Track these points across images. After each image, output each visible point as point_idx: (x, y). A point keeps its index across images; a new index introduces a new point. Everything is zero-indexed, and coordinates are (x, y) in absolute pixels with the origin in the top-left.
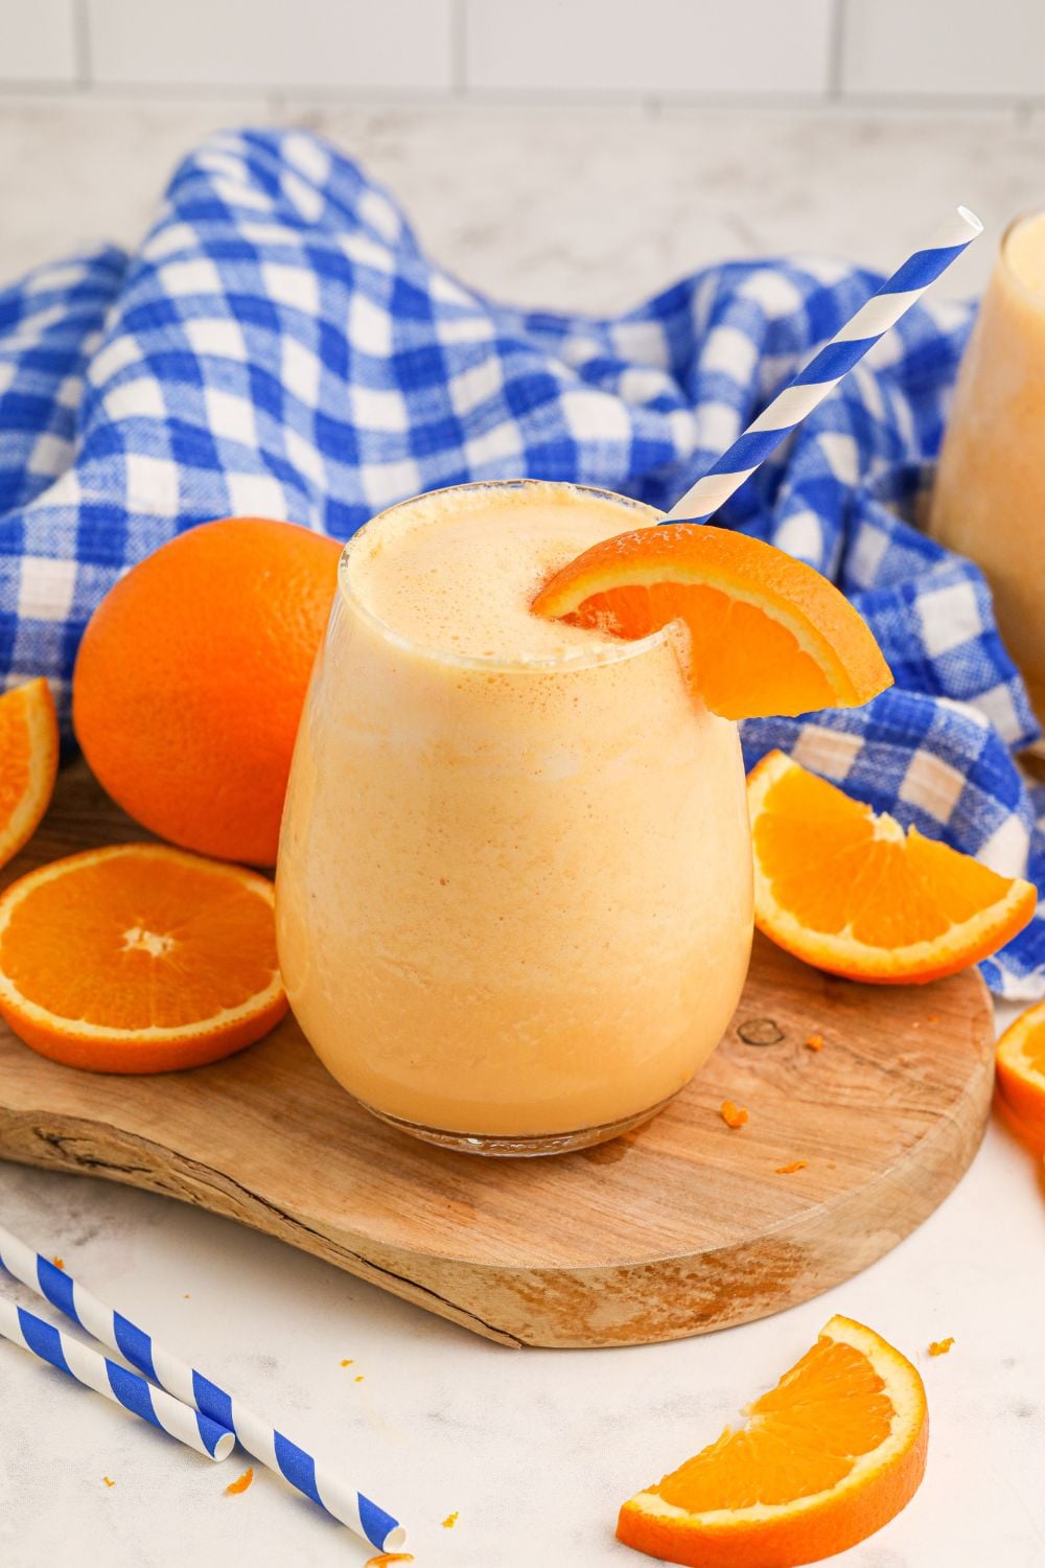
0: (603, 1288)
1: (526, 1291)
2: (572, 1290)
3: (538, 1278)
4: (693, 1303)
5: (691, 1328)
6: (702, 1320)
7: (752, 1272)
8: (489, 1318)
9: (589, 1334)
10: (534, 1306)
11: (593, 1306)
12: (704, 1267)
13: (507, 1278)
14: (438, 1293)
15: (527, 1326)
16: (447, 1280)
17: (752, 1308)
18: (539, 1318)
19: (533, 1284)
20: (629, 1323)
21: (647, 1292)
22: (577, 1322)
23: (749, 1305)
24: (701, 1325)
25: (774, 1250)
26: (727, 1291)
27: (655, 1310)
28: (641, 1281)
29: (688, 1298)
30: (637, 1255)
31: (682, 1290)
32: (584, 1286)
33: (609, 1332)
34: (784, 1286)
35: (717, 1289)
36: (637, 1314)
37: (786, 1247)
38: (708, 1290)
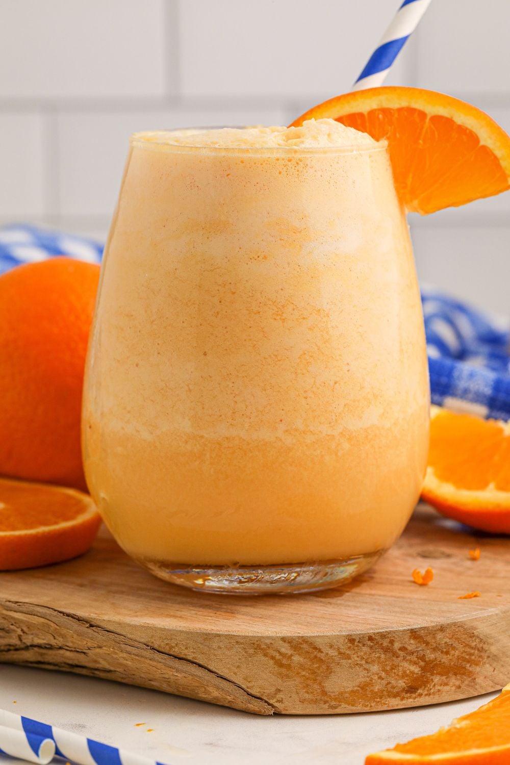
0: (336, 654)
1: (278, 657)
2: (312, 656)
3: (286, 645)
4: (405, 675)
5: (402, 699)
6: (411, 692)
7: (447, 653)
8: (249, 685)
9: (326, 698)
10: (284, 670)
11: (329, 671)
12: (412, 641)
13: (263, 646)
14: (209, 667)
15: (279, 691)
16: (216, 653)
17: (447, 688)
18: (288, 683)
19: (283, 650)
20: (356, 688)
21: (370, 660)
22: (316, 686)
23: (446, 684)
24: (410, 697)
25: (464, 636)
26: (430, 668)
27: (376, 677)
28: (365, 649)
29: (401, 668)
31: (396, 661)
32: (322, 652)
33: (341, 698)
34: (471, 672)
35: (422, 664)
36: (363, 680)
37: (472, 636)
38: (415, 663)
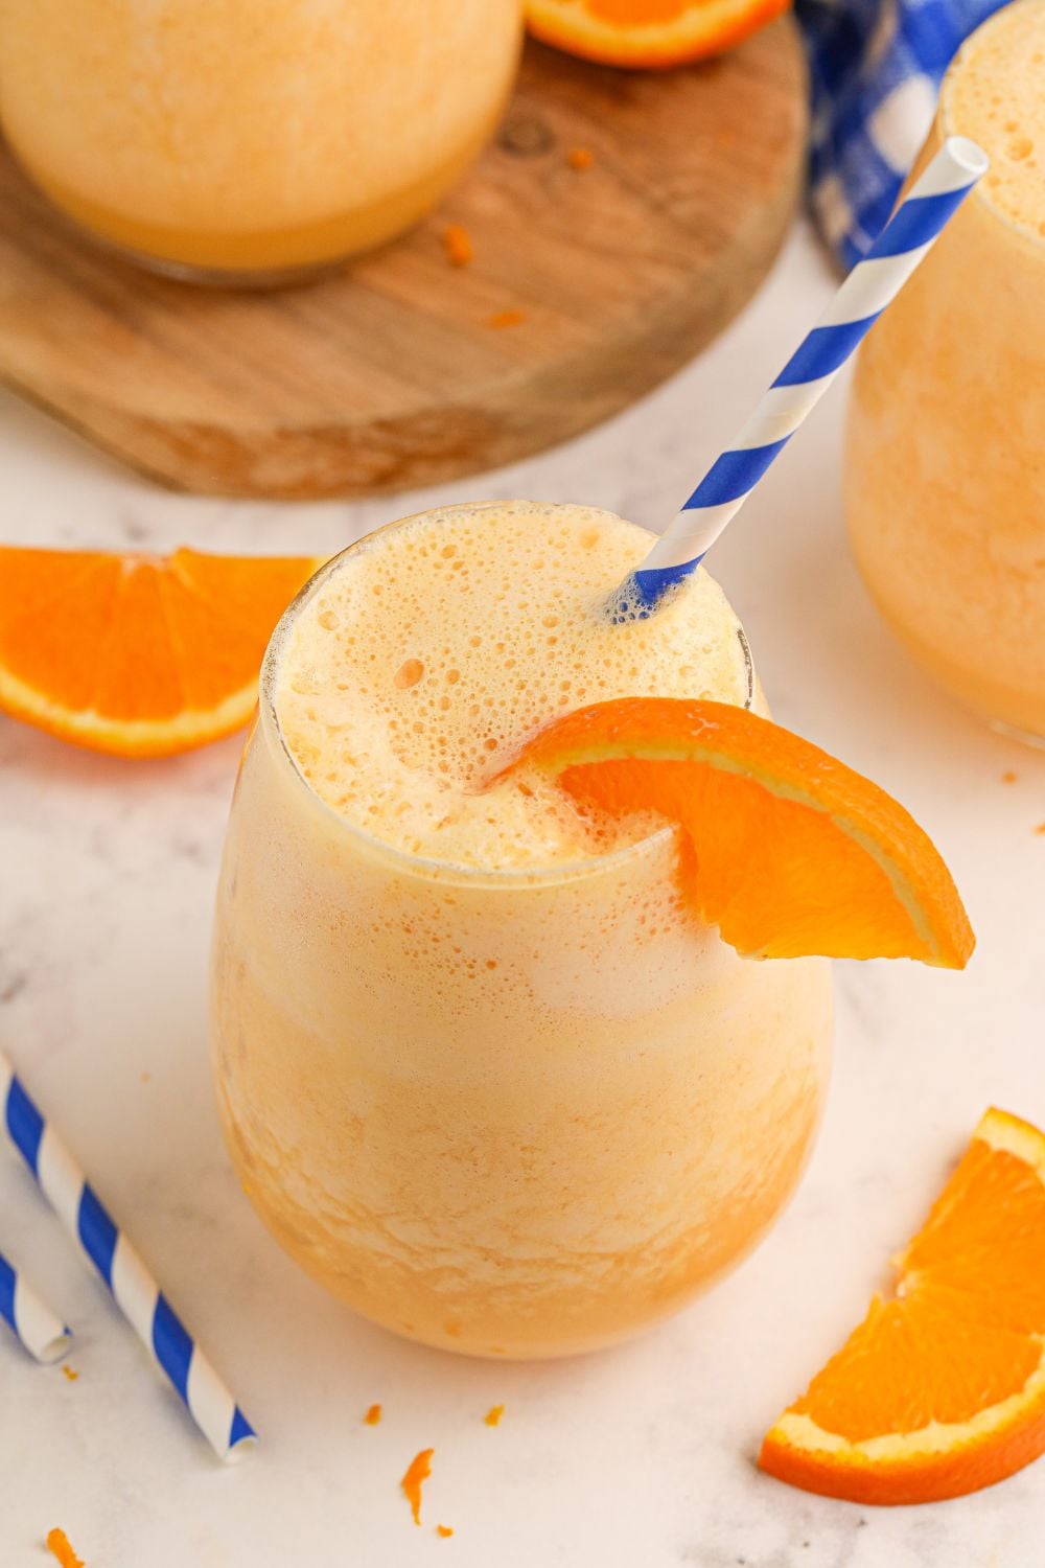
30: (302, 414)
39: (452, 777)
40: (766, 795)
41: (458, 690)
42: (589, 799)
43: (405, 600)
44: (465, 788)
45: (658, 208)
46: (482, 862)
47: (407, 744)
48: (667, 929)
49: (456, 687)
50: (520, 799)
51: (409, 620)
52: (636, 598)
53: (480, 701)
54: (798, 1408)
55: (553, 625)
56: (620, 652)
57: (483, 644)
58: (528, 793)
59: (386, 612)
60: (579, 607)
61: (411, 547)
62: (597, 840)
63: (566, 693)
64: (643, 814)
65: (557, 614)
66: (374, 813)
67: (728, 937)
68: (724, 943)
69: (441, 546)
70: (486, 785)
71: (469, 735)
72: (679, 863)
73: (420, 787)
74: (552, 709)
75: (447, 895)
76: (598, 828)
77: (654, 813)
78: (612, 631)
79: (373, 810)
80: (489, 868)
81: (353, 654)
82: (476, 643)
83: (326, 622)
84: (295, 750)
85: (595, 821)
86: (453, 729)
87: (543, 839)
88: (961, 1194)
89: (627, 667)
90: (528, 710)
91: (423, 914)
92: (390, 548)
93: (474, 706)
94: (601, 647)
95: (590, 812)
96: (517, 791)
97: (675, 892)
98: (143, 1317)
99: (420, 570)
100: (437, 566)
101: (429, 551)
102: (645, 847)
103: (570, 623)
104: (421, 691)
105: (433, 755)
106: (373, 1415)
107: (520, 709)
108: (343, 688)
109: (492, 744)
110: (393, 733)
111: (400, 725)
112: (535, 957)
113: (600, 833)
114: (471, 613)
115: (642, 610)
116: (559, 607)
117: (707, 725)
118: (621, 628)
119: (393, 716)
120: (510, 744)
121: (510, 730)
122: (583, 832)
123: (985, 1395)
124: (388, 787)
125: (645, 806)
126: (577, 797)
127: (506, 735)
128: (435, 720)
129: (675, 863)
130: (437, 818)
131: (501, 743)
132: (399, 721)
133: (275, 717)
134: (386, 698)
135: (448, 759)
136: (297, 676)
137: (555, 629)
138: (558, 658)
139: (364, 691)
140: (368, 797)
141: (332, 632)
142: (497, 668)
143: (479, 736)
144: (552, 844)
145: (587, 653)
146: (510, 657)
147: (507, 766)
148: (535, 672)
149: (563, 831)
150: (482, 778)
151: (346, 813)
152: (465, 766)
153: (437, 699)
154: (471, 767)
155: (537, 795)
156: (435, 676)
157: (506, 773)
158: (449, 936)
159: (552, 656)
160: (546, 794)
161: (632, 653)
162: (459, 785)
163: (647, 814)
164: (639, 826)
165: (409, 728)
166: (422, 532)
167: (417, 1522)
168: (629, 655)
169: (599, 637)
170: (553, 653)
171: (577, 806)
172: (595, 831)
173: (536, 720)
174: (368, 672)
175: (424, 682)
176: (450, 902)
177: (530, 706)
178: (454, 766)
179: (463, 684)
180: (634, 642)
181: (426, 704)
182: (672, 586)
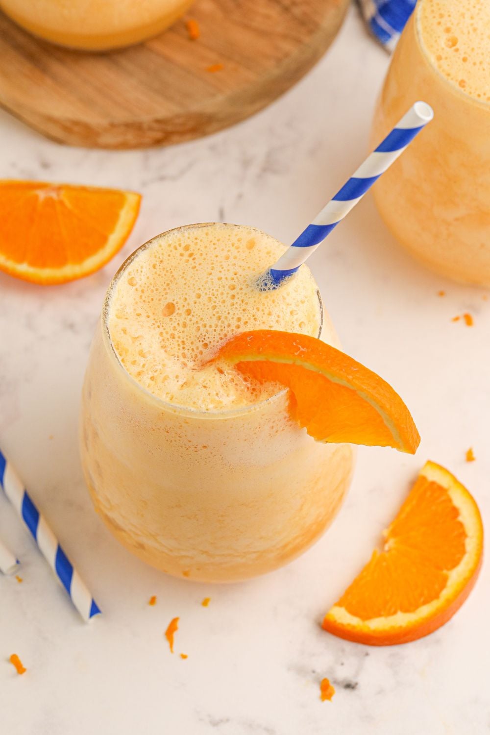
39: (188, 361)
40: (327, 381)
41: (190, 319)
42: (249, 374)
43: (167, 271)
44: (194, 366)
45: (286, 9)
46: (200, 407)
47: (167, 343)
48: (283, 430)
49: (190, 317)
50: (218, 375)
51: (169, 282)
52: (271, 281)
53: (200, 325)
54: (340, 604)
55: (234, 289)
56: (264, 305)
57: (201, 297)
58: (221, 372)
59: (158, 277)
60: (245, 281)
61: (170, 245)
62: (252, 393)
63: (239, 323)
64: (273, 383)
65: (235, 283)
66: (153, 380)
67: (310, 433)
68: (309, 436)
69: (183, 245)
70: (204, 365)
71: (195, 340)
72: (289, 404)
73: (173, 367)
74: (233, 330)
75: (185, 420)
76: (253, 387)
77: (278, 383)
78: (260, 295)
79: (152, 378)
80: (204, 410)
81: (143, 298)
82: (199, 296)
83: (131, 283)
84: (118, 349)
85: (251, 384)
86: (188, 337)
87: (228, 395)
88: (414, 502)
89: (266, 312)
90: (221, 330)
91: (175, 426)
92: (160, 246)
93: (198, 327)
94: (255, 302)
95: (250, 380)
96: (216, 371)
97: (287, 415)
98: (51, 556)
99: (174, 256)
100: (182, 255)
101: (178, 247)
102: (274, 399)
103: (241, 289)
104: (174, 318)
105: (179, 349)
106: (153, 601)
107: (218, 329)
108: (139, 315)
109: (206, 345)
110: (161, 338)
111: (164, 334)
112: (224, 444)
113: (254, 390)
114: (197, 281)
115: (274, 286)
116: (236, 280)
117: (302, 349)
118: (264, 294)
119: (161, 329)
120: (214, 346)
121: (214, 339)
122: (246, 390)
123: (422, 599)
124: (159, 367)
125: (274, 380)
126: (244, 373)
127: (212, 341)
128: (180, 332)
129: (287, 404)
130: (181, 383)
131: (210, 346)
132: (164, 332)
133: (108, 332)
134: (158, 321)
135: (186, 351)
136: (118, 310)
137: (234, 291)
138: (236, 306)
139: (148, 317)
140: (150, 373)
141: (134, 287)
142: (208, 309)
143: (200, 341)
144: (233, 397)
145: (249, 304)
146: (214, 304)
147: (212, 358)
148: (225, 312)
149: (237, 390)
150: (201, 361)
151: (140, 381)
152: (193, 355)
153: (181, 323)
154: (196, 356)
155: (226, 373)
156: (180, 311)
157: (211, 361)
158: (186, 436)
159: (233, 305)
160: (230, 373)
161: (269, 304)
162: (191, 364)
163: (275, 383)
164: (271, 388)
165: (168, 336)
166: (175, 238)
167: (172, 651)
168: (268, 305)
169: (254, 297)
170: (233, 303)
171: (244, 377)
172: (251, 389)
173: (226, 335)
174: (150, 307)
175: (175, 314)
176: (187, 423)
177: (222, 328)
178: (188, 354)
179: (193, 316)
180: (270, 300)
181: (176, 324)
182: (287, 277)
